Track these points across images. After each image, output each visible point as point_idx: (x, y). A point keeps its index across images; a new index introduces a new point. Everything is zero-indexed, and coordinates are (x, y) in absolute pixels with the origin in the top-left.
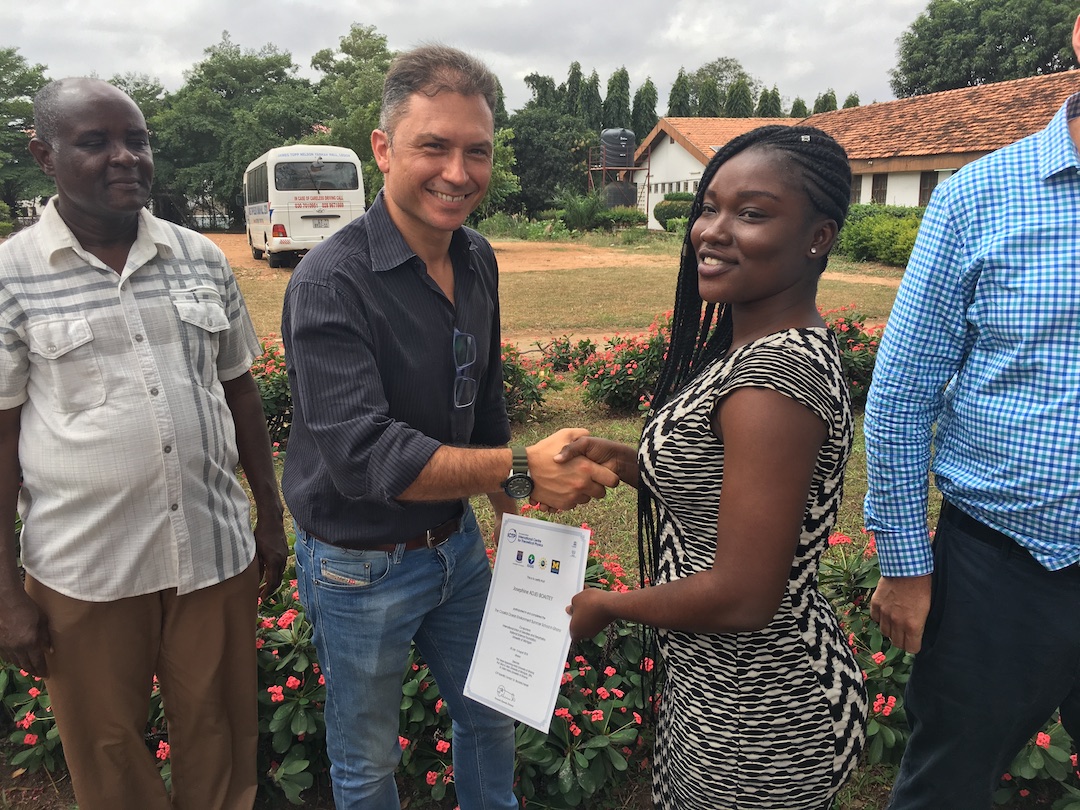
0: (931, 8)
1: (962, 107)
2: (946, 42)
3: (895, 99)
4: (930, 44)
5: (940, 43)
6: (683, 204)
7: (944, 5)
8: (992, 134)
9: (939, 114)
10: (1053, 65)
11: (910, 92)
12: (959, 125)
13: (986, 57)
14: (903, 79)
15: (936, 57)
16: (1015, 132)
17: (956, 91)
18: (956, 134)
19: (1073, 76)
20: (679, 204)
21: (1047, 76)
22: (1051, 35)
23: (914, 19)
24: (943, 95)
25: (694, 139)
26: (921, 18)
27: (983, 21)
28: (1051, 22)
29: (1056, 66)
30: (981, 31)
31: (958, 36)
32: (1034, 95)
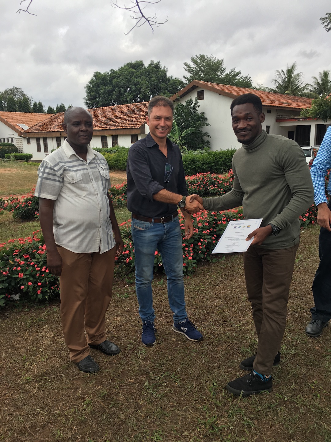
0: (94, 76)
1: (112, 113)
2: (103, 89)
3: (88, 109)
4: (97, 89)
5: (100, 90)
6: (8, 148)
7: (100, 76)
8: (123, 123)
9: (104, 115)
10: (138, 99)
11: (92, 107)
12: (112, 120)
13: (116, 96)
14: (89, 102)
15: (99, 94)
16: (130, 122)
17: (108, 107)
18: (111, 122)
19: (145, 104)
20: (6, 147)
21: (137, 104)
22: (136, 89)
23: (90, 80)
24: (104, 108)
25: (9, 120)
26: (92, 79)
27: (113, 83)
28: (136, 85)
29: (139, 100)
30: (113, 86)
31: (106, 87)
32: (134, 110)
